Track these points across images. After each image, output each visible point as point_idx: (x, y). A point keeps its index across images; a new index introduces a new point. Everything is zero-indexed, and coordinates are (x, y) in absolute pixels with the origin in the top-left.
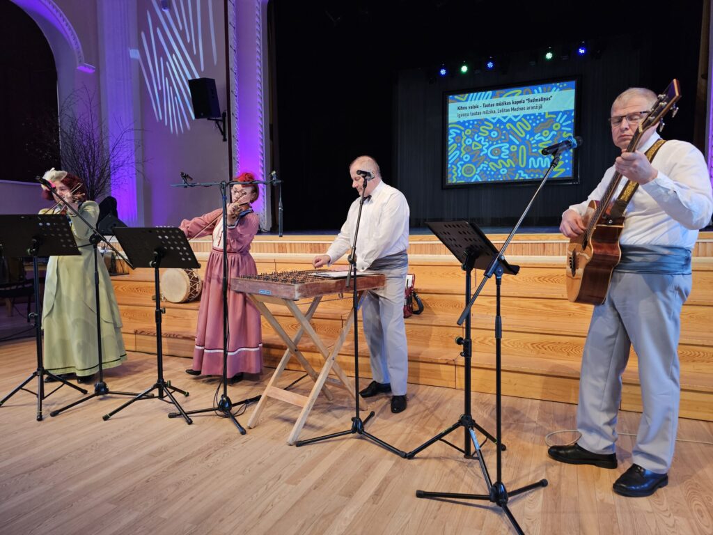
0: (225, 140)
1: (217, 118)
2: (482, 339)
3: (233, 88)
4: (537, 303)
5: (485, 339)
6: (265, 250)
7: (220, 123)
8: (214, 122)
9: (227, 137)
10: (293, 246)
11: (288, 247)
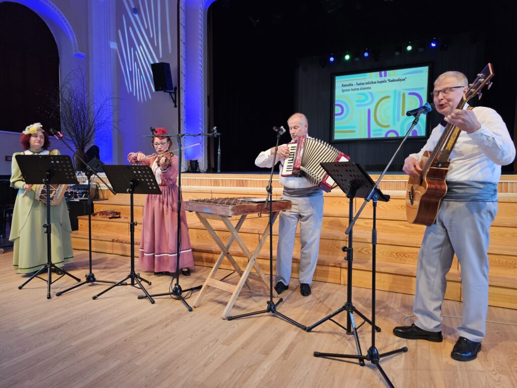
0: (175, 106)
1: (171, 91)
2: (360, 249)
3: (182, 70)
4: (399, 224)
5: (362, 249)
6: (205, 184)
7: (172, 94)
8: (168, 93)
9: (177, 105)
10: (224, 181)
11: (221, 182)
